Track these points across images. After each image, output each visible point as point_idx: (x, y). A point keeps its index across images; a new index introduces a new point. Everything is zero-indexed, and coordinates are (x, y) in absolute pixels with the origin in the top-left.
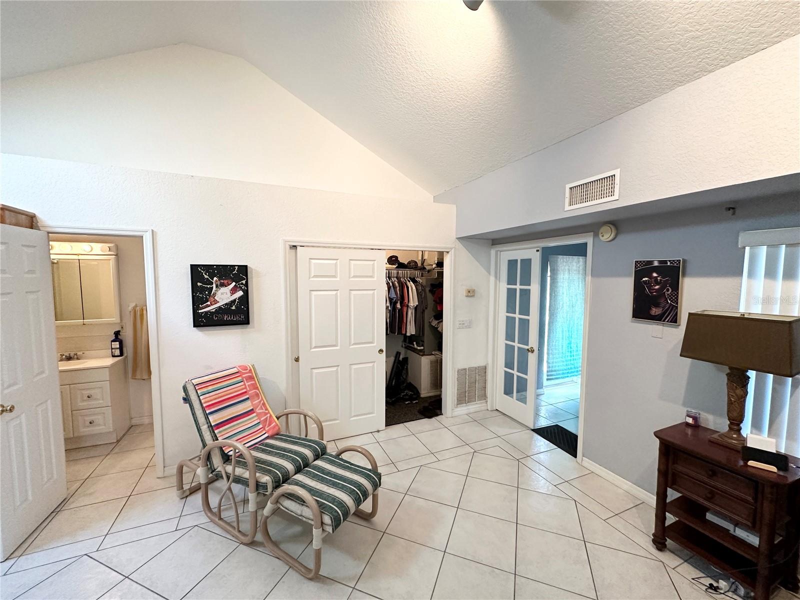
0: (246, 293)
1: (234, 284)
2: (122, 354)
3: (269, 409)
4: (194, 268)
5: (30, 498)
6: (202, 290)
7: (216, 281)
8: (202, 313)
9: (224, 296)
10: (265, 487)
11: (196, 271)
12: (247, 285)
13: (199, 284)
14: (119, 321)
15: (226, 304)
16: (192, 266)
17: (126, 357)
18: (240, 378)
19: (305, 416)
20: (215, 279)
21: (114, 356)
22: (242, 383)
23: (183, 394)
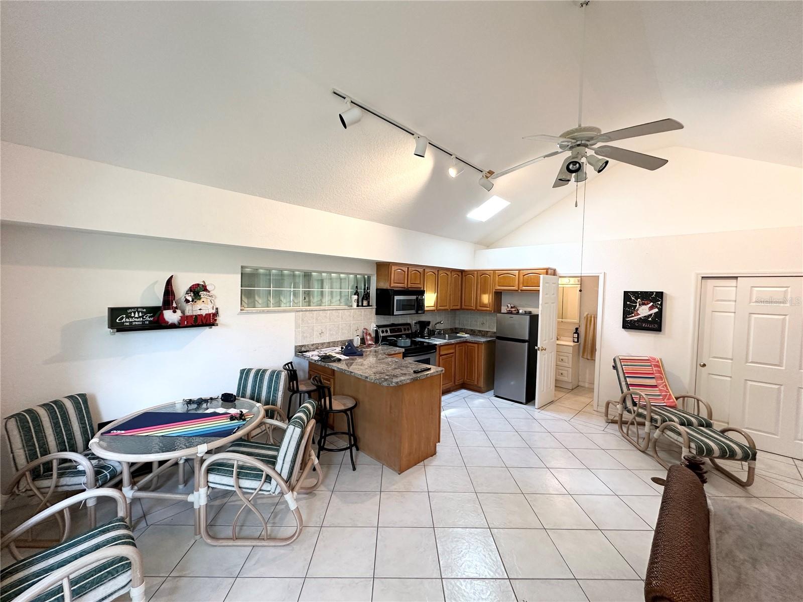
0: (661, 310)
1: (652, 303)
2: (578, 342)
3: (670, 390)
4: (626, 293)
5: (545, 391)
6: (630, 306)
7: (639, 301)
8: (628, 320)
9: (644, 311)
10: (656, 421)
11: (627, 295)
12: (661, 305)
13: (628, 303)
14: (578, 322)
15: (645, 316)
16: (625, 292)
17: (580, 344)
18: (649, 364)
19: (698, 400)
20: (639, 300)
21: (574, 342)
22: (651, 367)
23: (613, 364)
